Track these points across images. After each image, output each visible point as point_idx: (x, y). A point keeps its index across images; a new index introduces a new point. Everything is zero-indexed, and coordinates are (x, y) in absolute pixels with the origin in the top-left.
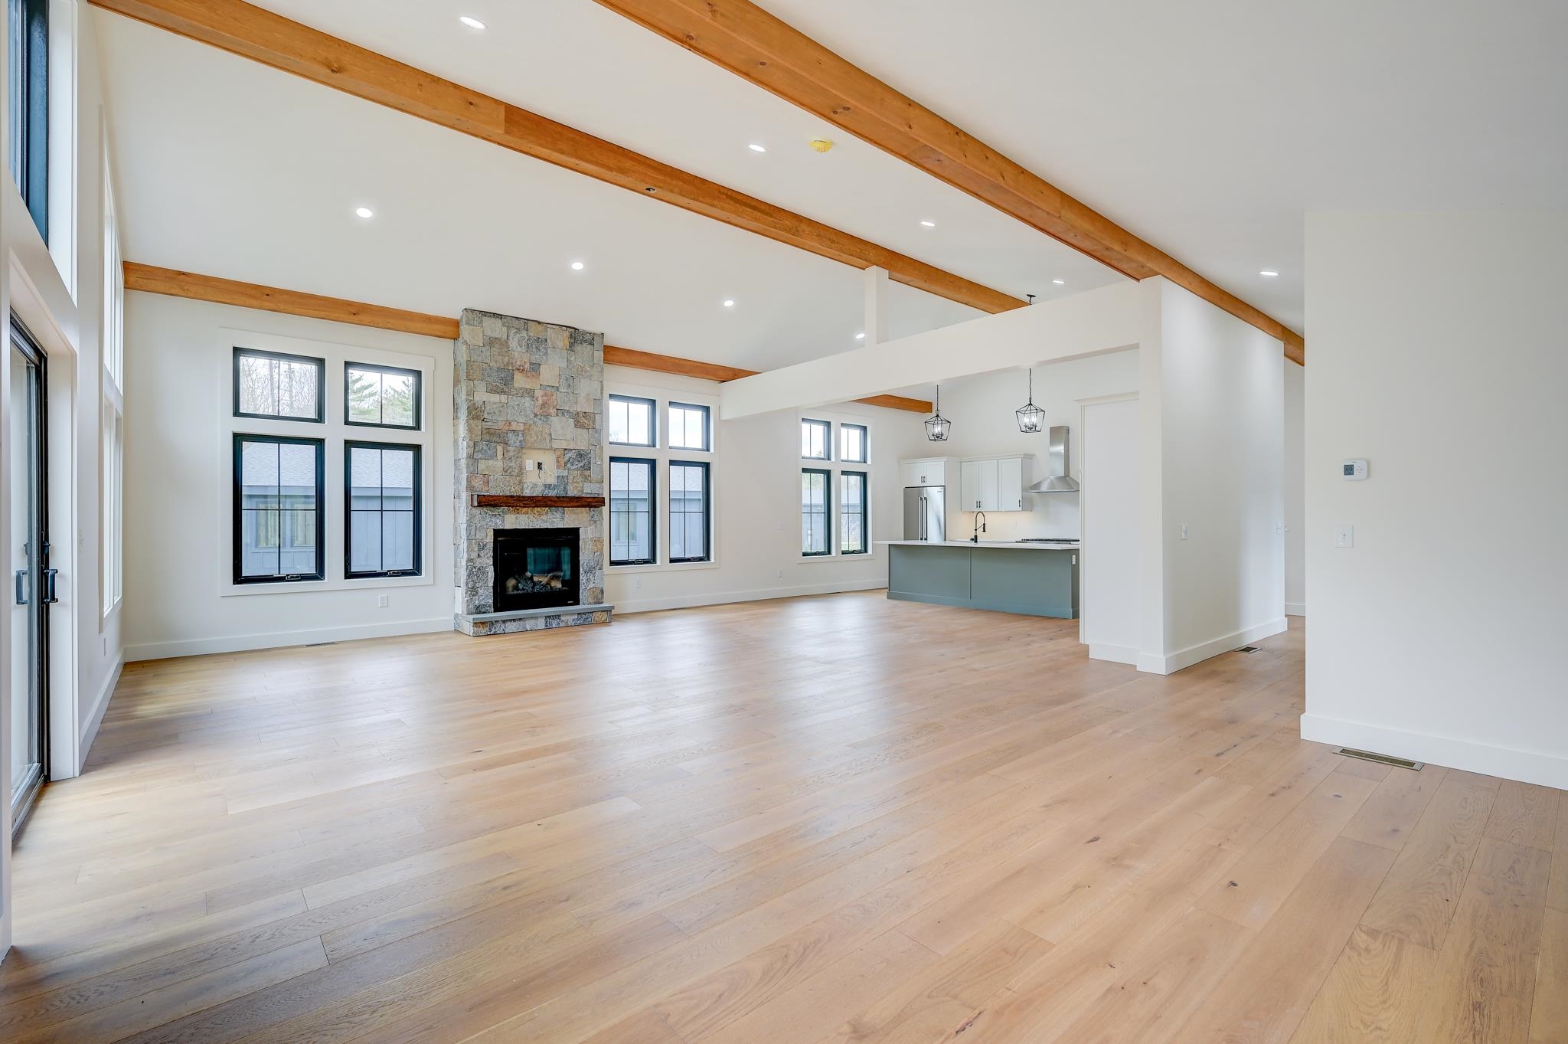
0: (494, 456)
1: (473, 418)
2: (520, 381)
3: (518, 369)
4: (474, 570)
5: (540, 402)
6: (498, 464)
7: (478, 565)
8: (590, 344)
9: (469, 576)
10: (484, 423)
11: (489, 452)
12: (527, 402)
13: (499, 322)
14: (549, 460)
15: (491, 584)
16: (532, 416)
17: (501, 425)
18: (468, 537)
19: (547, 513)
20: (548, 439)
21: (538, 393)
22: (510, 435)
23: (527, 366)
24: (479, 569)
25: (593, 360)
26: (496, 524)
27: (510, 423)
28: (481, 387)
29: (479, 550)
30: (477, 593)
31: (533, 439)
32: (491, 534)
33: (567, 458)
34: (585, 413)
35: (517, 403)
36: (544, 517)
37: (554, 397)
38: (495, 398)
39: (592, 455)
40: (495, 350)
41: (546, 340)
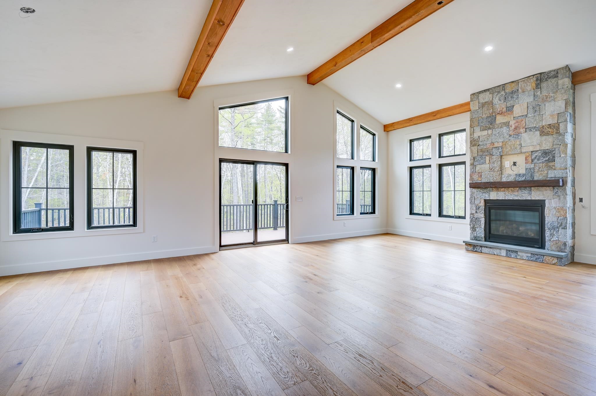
0: (484, 163)
1: (473, 146)
2: (500, 119)
3: (498, 114)
4: (474, 219)
5: (513, 127)
6: (486, 166)
7: (476, 216)
8: (555, 77)
9: (471, 221)
10: (479, 147)
11: (482, 161)
12: (505, 129)
13: (488, 93)
14: (520, 160)
15: (483, 226)
16: (507, 137)
17: (488, 146)
18: (470, 203)
19: (518, 191)
20: (519, 147)
21: (512, 123)
22: (494, 150)
23: (505, 110)
24: (476, 219)
25: (558, 88)
26: (485, 197)
27: (493, 144)
28: (477, 129)
29: (476, 209)
30: (475, 230)
31: (508, 150)
32: (483, 202)
33: (534, 157)
34: (549, 125)
35: (498, 132)
36: (516, 193)
37: (523, 122)
38: (485, 133)
39: (557, 152)
40: (485, 109)
41: (518, 90)
